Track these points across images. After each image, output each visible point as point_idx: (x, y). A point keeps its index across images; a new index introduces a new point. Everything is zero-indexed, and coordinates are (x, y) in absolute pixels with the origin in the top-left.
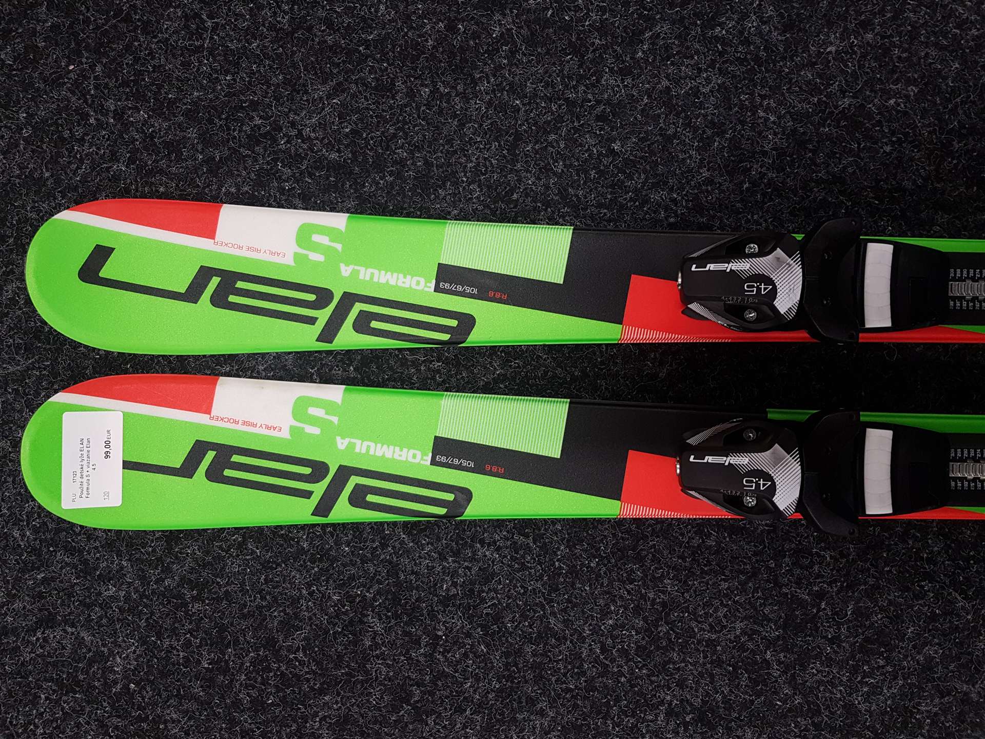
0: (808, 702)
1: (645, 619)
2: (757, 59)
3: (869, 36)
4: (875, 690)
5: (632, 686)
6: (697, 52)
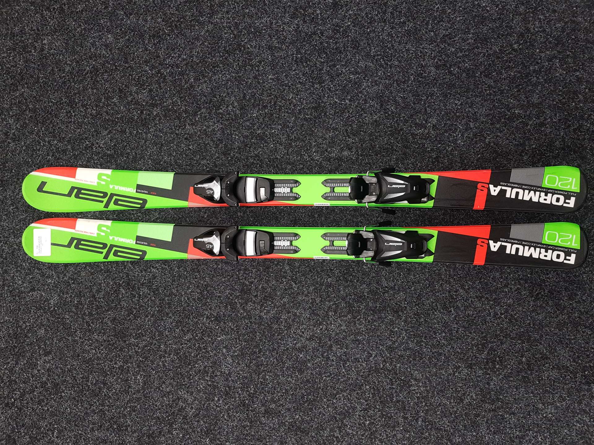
0: (248, 315)
1: (200, 290)
2: (232, 119)
3: (266, 110)
4: (268, 312)
5: (197, 309)
6: (214, 118)
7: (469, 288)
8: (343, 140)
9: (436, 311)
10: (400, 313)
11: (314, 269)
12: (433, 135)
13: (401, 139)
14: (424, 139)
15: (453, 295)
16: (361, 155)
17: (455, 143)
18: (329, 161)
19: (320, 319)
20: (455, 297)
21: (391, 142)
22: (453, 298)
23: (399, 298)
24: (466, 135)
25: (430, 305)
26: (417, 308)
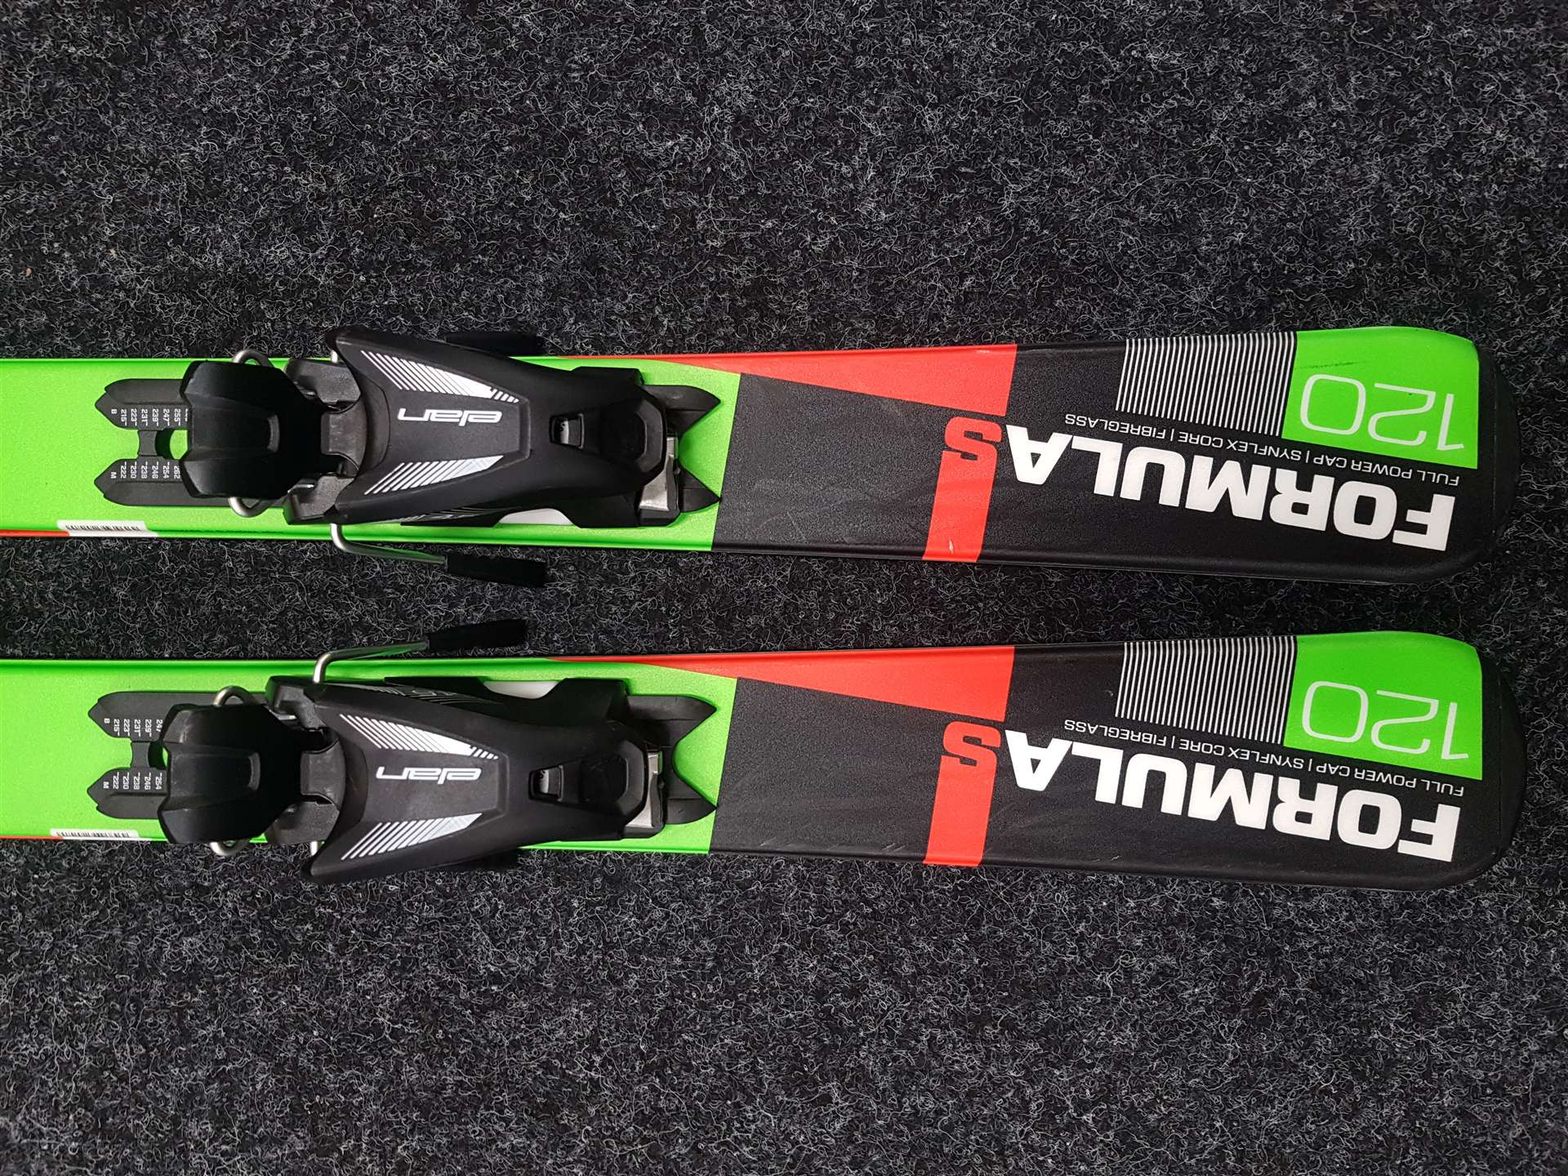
7: (921, 972)
8: (265, 179)
9: (750, 1100)
10: (567, 1117)
11: (104, 888)
12: (736, 168)
13: (571, 182)
14: (693, 189)
15: (841, 1009)
16: (364, 268)
17: (850, 216)
18: (190, 290)
19: (140, 1161)
20: (848, 1022)
21: (520, 200)
22: (836, 1030)
23: (561, 1032)
24: (901, 173)
25: (719, 1068)
26: (653, 1088)
